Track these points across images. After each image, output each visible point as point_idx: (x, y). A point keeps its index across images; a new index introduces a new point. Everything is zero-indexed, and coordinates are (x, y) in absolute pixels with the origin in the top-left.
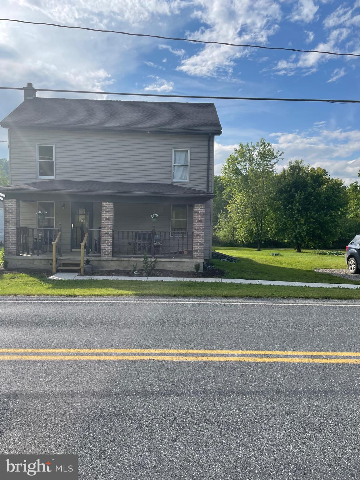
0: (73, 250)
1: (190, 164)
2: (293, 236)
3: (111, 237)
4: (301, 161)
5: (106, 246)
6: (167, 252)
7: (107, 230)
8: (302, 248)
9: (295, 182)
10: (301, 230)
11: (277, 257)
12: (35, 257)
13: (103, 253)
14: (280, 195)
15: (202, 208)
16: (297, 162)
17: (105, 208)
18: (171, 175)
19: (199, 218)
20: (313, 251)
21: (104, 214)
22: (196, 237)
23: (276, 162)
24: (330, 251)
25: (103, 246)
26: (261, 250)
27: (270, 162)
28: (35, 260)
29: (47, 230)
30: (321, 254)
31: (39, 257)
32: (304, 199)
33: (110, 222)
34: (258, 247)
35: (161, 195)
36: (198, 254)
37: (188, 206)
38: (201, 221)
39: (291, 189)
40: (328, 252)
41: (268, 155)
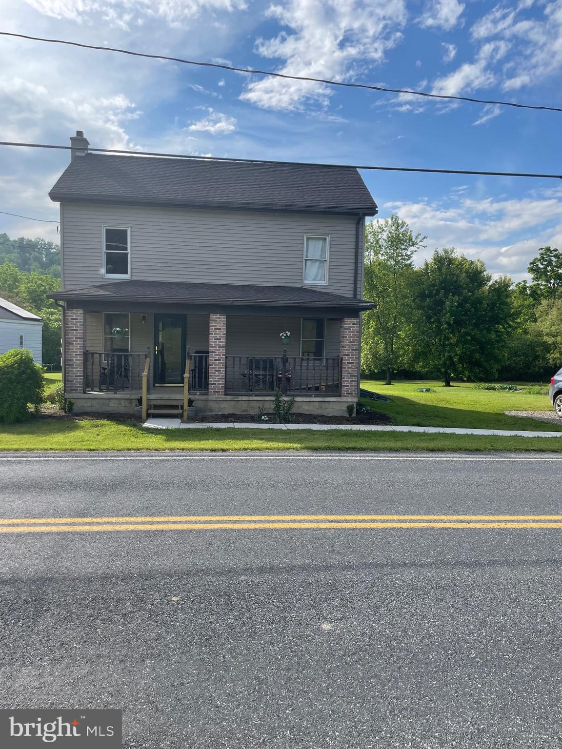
0: (156, 385)
1: (330, 258)
2: (441, 363)
3: (222, 365)
4: (453, 250)
5: (215, 378)
6: (296, 388)
7: (217, 355)
8: (451, 380)
9: (445, 281)
10: (452, 354)
11: (428, 394)
12: (111, 395)
13: (212, 389)
14: (421, 301)
15: (356, 323)
16: (446, 252)
17: (215, 323)
18: (302, 274)
19: (351, 337)
20: (475, 384)
21: (213, 331)
22: (346, 365)
23: (415, 251)
24: (500, 385)
25: (211, 379)
26: (391, 383)
27: (406, 251)
28: (112, 400)
29: (121, 355)
30: (487, 389)
31: (117, 396)
32: (457, 307)
33: (221, 344)
34: (387, 379)
35: (297, 305)
36: (350, 390)
37: (326, 319)
38: (354, 342)
39: (438, 291)
40: (497, 386)
41: (403, 240)
